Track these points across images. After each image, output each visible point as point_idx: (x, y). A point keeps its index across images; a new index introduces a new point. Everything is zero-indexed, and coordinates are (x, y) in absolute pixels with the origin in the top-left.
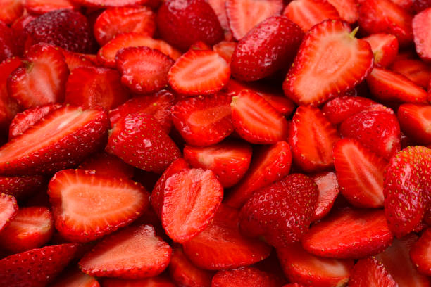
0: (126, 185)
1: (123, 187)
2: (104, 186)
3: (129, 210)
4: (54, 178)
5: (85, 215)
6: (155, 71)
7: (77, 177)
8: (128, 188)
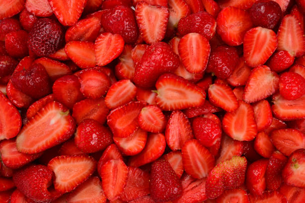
0: (85, 159)
1: (83, 161)
2: (73, 162)
3: (87, 173)
4: (49, 165)
5: (65, 180)
6: (98, 87)
7: (61, 161)
8: (85, 160)
